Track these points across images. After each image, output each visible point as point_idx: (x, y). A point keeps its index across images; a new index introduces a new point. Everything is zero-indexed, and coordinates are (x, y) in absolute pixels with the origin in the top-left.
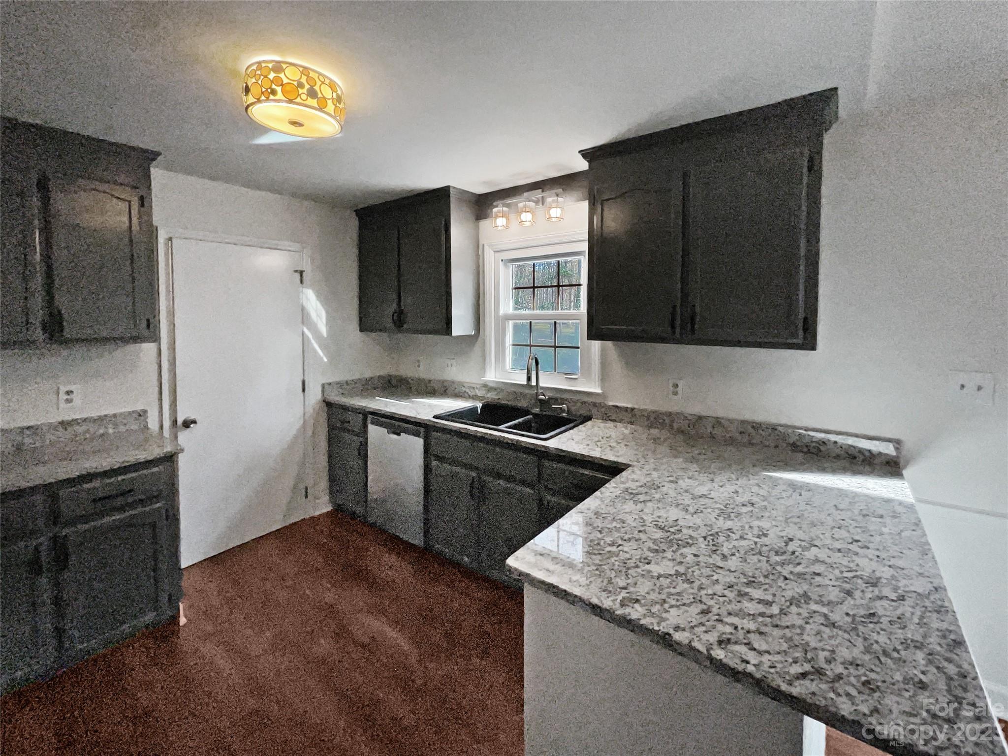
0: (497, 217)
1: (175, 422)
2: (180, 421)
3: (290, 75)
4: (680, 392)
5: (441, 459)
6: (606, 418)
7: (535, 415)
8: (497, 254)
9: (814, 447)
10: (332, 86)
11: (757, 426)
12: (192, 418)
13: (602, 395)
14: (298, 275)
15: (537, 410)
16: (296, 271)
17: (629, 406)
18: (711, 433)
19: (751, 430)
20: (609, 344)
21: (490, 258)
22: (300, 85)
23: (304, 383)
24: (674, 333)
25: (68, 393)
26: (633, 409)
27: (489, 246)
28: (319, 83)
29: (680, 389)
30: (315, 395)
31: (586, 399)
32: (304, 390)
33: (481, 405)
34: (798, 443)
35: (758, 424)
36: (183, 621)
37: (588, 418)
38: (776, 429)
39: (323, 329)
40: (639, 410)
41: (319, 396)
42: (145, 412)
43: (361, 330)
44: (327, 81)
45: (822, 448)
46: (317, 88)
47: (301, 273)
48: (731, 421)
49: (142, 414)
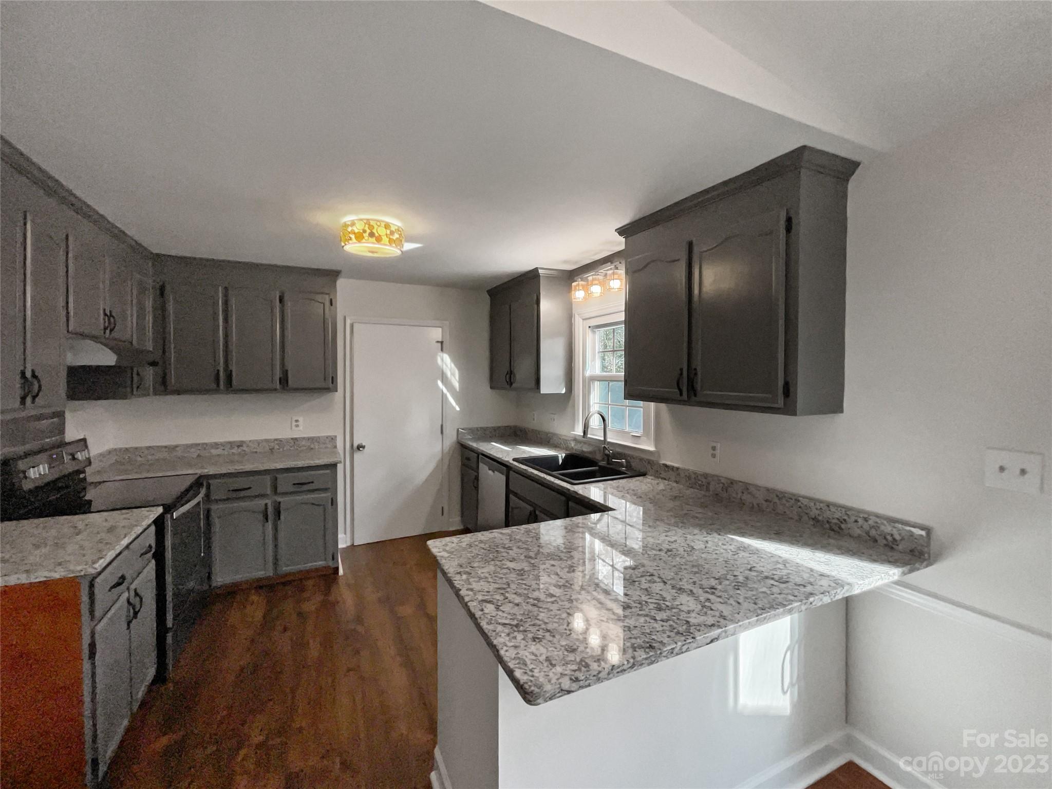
0: (575, 290)
1: (352, 446)
2: (355, 445)
3: (358, 228)
4: (718, 455)
5: (516, 494)
6: (657, 475)
7: (600, 467)
8: (584, 322)
9: (836, 524)
10: (387, 226)
11: (781, 496)
12: (364, 444)
13: (657, 453)
14: (440, 344)
15: (603, 463)
16: (438, 342)
17: (676, 465)
18: (741, 499)
19: (776, 500)
20: (663, 406)
21: (580, 327)
22: (365, 231)
23: (442, 426)
24: (681, 394)
25: (297, 421)
26: (678, 469)
27: (578, 315)
28: (376, 227)
29: (718, 452)
30: (451, 438)
31: (643, 456)
32: (442, 433)
33: (564, 455)
34: (820, 518)
35: (782, 492)
36: (341, 572)
37: (643, 474)
38: (799, 501)
39: (457, 385)
40: (685, 470)
41: (454, 438)
42: (336, 437)
43: (491, 388)
44: (383, 224)
45: (843, 526)
46: (374, 231)
47: (442, 343)
48: (758, 487)
49: (333, 439)
